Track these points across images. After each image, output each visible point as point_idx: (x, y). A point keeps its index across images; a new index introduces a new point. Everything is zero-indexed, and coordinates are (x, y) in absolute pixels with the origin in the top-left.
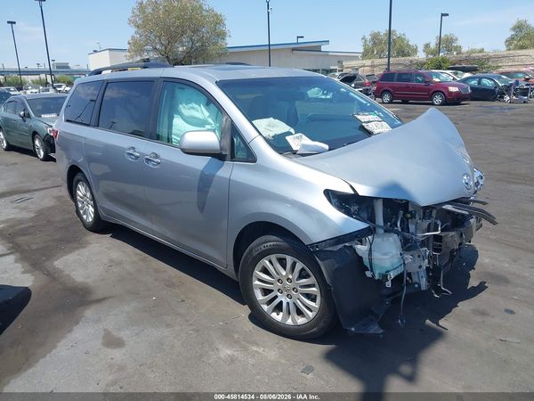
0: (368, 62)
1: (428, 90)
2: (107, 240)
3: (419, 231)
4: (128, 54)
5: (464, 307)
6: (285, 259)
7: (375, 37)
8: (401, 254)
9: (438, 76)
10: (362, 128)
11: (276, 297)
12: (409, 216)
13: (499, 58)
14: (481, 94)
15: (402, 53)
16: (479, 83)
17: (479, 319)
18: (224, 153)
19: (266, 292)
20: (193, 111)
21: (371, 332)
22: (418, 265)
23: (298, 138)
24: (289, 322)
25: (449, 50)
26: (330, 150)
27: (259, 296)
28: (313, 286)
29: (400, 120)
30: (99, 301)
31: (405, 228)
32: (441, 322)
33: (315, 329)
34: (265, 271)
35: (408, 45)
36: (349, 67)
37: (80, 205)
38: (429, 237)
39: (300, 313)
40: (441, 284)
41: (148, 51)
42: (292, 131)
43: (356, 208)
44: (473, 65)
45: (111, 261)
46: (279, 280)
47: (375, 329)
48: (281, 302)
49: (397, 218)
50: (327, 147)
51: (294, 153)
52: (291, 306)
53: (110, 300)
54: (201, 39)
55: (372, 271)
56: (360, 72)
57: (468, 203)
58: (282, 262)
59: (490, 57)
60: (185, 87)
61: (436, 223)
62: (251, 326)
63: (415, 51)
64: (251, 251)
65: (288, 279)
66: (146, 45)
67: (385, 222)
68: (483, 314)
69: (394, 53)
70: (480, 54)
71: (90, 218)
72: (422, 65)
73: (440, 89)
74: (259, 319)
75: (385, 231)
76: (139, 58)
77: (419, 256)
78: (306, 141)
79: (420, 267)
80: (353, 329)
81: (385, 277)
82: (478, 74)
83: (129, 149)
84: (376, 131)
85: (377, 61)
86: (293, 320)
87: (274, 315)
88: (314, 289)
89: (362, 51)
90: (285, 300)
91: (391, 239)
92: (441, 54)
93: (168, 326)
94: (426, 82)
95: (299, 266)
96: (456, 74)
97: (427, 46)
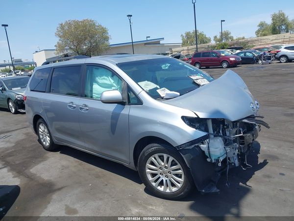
0: (185, 48)
1: (219, 60)
2: (58, 155)
3: (232, 134)
4: (56, 52)
5: (258, 174)
6: (163, 156)
7: (188, 34)
8: (224, 148)
9: (223, 53)
10: (194, 83)
11: (159, 178)
12: (225, 127)
13: (253, 41)
14: (247, 61)
15: (203, 42)
16: (245, 55)
17: (267, 180)
18: (124, 101)
19: (153, 175)
20: (103, 80)
21: (213, 191)
22: (233, 153)
23: (163, 90)
24: (168, 191)
25: (227, 39)
26: (180, 95)
27: (150, 178)
28: (180, 169)
29: (212, 77)
30: (59, 189)
31: (225, 134)
32: (248, 183)
33: (182, 193)
34: (152, 163)
35: (206, 38)
36: (176, 51)
37: (41, 137)
38: (237, 137)
39: (173, 185)
40: (246, 162)
41: (67, 49)
42: (158, 87)
43: (198, 125)
44: (240, 46)
45: (63, 166)
46: (160, 168)
47: (215, 190)
48: (162, 180)
49: (220, 128)
50: (179, 94)
51: (162, 98)
52: (168, 181)
53: (66, 188)
54: (95, 42)
55: (210, 158)
56: (182, 53)
57: (254, 118)
58: (162, 158)
59: (249, 41)
60: (99, 68)
61: (239, 130)
62: (146, 195)
63: (210, 40)
64: (144, 153)
65: (165, 167)
66: (66, 46)
67: (214, 132)
68: (269, 177)
69: (199, 42)
70: (243, 40)
71: (47, 143)
72: (214, 47)
73: (226, 60)
74: (150, 191)
75: (215, 136)
76: (62, 54)
77: (233, 148)
78: (168, 91)
79: (234, 154)
80: (203, 191)
81: (218, 161)
82: (243, 51)
83: (70, 103)
84: (202, 84)
85: (190, 47)
86: (170, 189)
87: (159, 188)
88: (180, 171)
89: (182, 42)
90: (164, 179)
91: (218, 140)
92: (223, 41)
93: (101, 199)
94: (218, 56)
95: (171, 159)
96: (232, 51)
97: (215, 37)
